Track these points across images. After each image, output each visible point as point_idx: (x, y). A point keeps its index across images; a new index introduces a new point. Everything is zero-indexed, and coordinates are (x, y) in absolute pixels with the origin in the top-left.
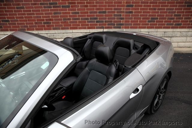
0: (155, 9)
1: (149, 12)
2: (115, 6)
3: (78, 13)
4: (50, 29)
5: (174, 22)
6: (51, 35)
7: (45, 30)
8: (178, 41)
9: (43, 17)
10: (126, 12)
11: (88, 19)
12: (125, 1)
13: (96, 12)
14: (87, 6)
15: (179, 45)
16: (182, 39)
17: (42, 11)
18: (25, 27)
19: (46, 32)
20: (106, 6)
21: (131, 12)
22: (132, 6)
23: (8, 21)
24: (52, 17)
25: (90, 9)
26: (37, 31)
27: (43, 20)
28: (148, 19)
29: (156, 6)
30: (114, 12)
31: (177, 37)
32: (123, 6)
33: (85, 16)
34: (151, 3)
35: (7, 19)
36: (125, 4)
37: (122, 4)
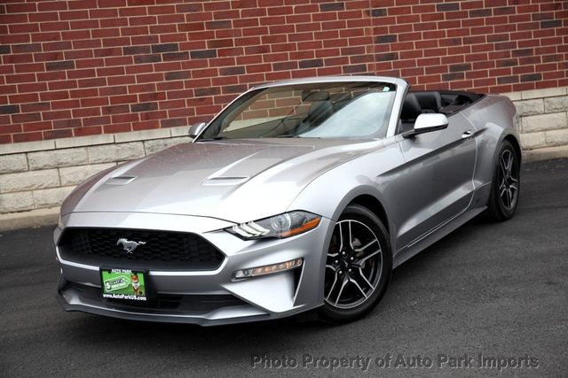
0: (457, 42)
1: (442, 52)
2: (344, 43)
3: (241, 70)
4: (153, 126)
5: (516, 71)
6: (158, 145)
7: (135, 130)
8: (543, 127)
9: (133, 89)
10: (379, 58)
12: (372, 27)
13: (293, 65)
14: (265, 50)
15: (549, 140)
16: (554, 119)
17: (129, 70)
18: (70, 123)
19: (140, 135)
20: (318, 45)
21: (393, 56)
22: (393, 39)
23: (14, 109)
24: (161, 86)
25: (275, 58)
26: (112, 135)
27: (133, 99)
28: (444, 69)
29: (458, 33)
30: (345, 61)
31: (539, 114)
32: (368, 40)
34: (442, 25)
35: (9, 104)
36: (372, 36)
37: (364, 36)
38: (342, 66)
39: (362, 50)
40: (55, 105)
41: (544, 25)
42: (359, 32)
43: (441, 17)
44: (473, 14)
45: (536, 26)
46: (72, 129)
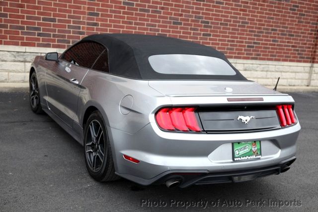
0: (130, 23)
2: (70, 12)
3: (5, 16)
10: (88, 24)
11: (22, 28)
12: (87, 6)
13: (38, 19)
14: (22, 6)
20: (55, 10)
21: (96, 24)
22: (97, 15)
25: (28, 12)
29: (132, 18)
30: (69, 22)
32: (84, 13)
33: (18, 22)
34: (124, 13)
36: (86, 11)
37: (82, 10)
38: (67, 24)
39: (79, 18)
41: (174, 23)
42: (79, 8)
43: (124, 8)
44: (141, 10)
45: (170, 23)
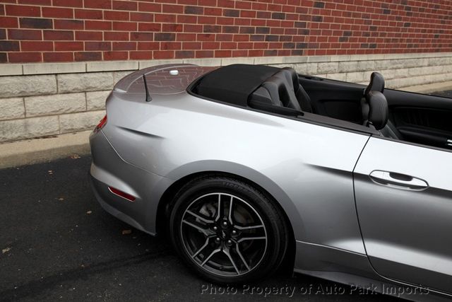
0: (349, 15)
1: (342, 21)
4: (170, 56)
5: (369, 40)
7: (155, 58)
9: (159, 18)
11: (252, 31)
13: (269, 15)
21: (319, 19)
22: (322, 5)
23: (46, 24)
25: (259, 7)
26: (137, 62)
27: (157, 28)
28: (341, 33)
30: (296, 17)
32: (310, 4)
33: (248, 22)
35: (42, 17)
38: (294, 21)
39: (306, 11)
40: (89, 25)
41: (384, 12)
45: (381, 11)
46: (102, 52)
